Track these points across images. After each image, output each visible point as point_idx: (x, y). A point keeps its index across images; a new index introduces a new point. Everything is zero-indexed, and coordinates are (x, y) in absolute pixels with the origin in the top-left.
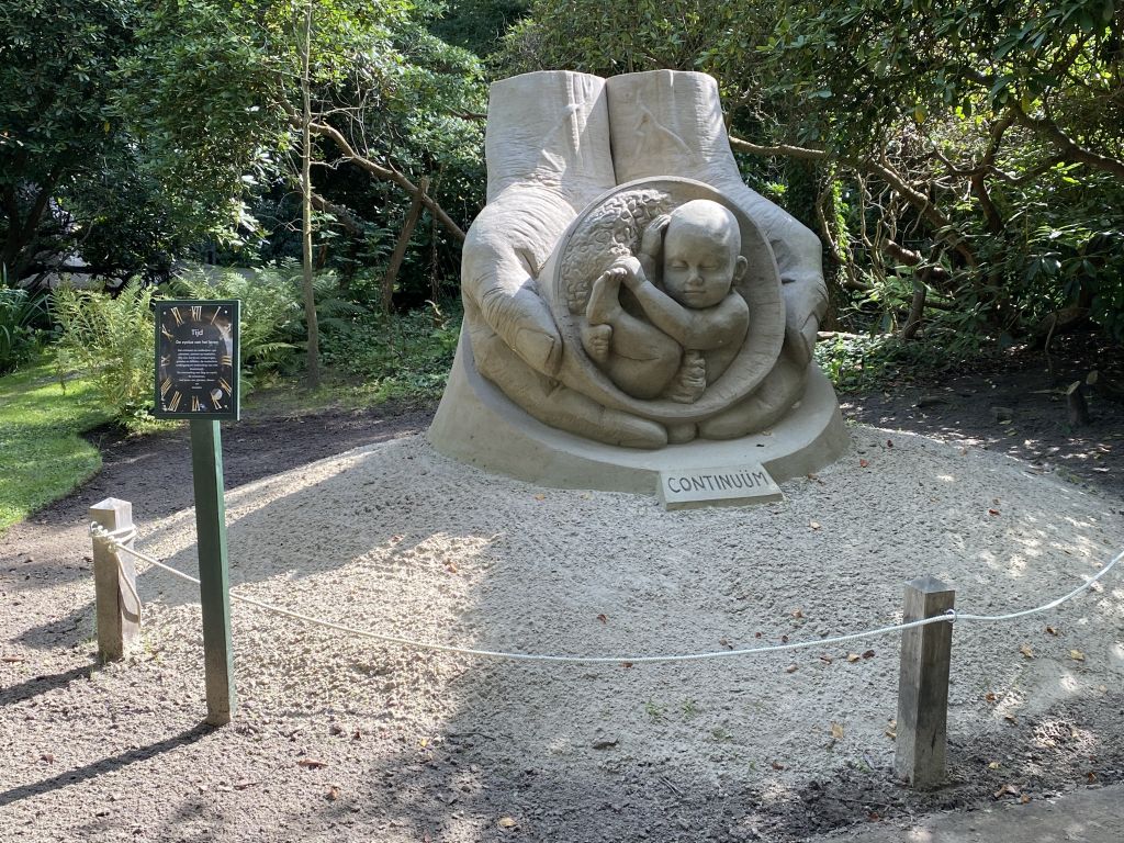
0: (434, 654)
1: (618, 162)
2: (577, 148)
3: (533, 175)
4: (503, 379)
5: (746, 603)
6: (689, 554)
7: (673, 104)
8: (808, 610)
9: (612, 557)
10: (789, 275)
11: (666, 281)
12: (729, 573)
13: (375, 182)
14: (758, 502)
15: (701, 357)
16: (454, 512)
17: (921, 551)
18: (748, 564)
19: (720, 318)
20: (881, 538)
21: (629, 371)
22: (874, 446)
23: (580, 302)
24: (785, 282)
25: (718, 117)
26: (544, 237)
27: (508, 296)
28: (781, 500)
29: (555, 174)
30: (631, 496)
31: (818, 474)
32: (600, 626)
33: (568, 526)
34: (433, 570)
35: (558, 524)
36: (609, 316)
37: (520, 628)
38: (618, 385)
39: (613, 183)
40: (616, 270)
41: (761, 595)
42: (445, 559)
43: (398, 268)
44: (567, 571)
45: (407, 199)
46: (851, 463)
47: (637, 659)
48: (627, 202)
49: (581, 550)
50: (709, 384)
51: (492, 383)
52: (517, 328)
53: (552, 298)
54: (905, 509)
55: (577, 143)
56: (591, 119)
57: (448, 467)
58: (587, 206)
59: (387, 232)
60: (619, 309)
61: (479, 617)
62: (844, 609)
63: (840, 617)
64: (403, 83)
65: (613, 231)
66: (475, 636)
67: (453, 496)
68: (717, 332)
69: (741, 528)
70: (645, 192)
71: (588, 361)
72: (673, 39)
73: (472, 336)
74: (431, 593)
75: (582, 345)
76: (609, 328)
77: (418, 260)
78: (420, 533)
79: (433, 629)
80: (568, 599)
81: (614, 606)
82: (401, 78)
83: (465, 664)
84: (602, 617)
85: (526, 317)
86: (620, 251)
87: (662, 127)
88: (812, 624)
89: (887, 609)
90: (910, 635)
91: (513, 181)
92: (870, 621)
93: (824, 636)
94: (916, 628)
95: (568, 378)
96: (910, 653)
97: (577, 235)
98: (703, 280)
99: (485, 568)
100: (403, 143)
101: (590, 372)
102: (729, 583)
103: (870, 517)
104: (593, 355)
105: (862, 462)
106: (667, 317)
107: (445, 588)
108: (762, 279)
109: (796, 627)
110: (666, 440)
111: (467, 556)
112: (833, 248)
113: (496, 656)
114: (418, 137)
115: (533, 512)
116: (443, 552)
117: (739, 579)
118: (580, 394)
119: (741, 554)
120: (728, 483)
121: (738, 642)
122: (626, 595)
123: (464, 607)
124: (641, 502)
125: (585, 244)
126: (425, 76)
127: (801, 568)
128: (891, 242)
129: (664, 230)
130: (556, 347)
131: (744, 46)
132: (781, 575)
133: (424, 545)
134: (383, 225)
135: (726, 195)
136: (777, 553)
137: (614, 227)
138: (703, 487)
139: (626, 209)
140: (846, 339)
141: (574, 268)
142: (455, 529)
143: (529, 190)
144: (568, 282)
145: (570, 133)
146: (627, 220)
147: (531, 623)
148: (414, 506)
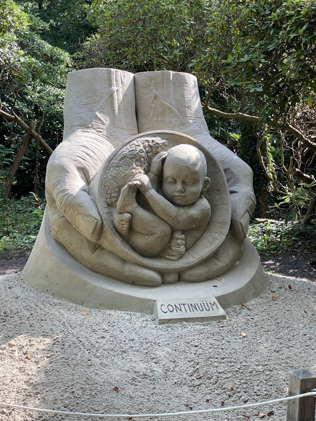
0: (13, 410)
1: (140, 120)
2: (116, 112)
3: (90, 126)
4: (66, 242)
5: (201, 381)
6: (170, 351)
7: (172, 90)
8: (237, 386)
9: (125, 352)
10: (234, 188)
11: (164, 189)
12: (192, 363)
13: (5, 122)
14: (213, 320)
15: (182, 234)
16: (32, 322)
17: (303, 352)
18: (204, 357)
19: (194, 212)
20: (281, 343)
21: (141, 241)
22: (281, 288)
23: (114, 200)
24: (232, 192)
25: (197, 99)
26: (95, 161)
27: (72, 195)
28: (226, 319)
29: (103, 126)
30: (139, 314)
31: (248, 304)
32: (115, 394)
33: (100, 332)
34: (17, 358)
35: (94, 331)
36: (130, 209)
37: (67, 395)
38: (134, 248)
39: (137, 132)
40: (135, 182)
41: (211, 377)
42: (25, 351)
43: (15, 172)
44: (97, 360)
45: (24, 132)
46: (267, 297)
47: (135, 415)
48: (143, 144)
49: (106, 347)
50: (187, 250)
51: (60, 245)
52: (76, 213)
53: (97, 196)
54: (296, 326)
55: (117, 109)
56: (125, 96)
57: (32, 294)
58: (120, 144)
59: (10, 151)
60: (136, 204)
61: (42, 388)
62: (258, 386)
63: (255, 391)
64: (23, 67)
65: (134, 160)
66: (39, 399)
67: (33, 312)
68: (192, 220)
69: (202, 335)
70: (153, 139)
71: (117, 234)
72: (176, 52)
73: (50, 217)
74: (14, 372)
75: (114, 225)
76: (129, 215)
77: (28, 167)
78: (10, 335)
79: (13, 395)
80: (96, 377)
81: (124, 382)
82: (21, 64)
83: (32, 416)
84: (116, 389)
85: (82, 207)
86: (138, 171)
87: (165, 103)
88: (240, 394)
89: (283, 386)
90: (292, 403)
91: (79, 129)
92: (272, 393)
93: (245, 402)
94: (295, 399)
95: (105, 243)
96: (292, 414)
97: (113, 161)
98: (185, 190)
99: (48, 357)
100: (23, 100)
101: (118, 240)
102: (193, 369)
103: (275, 331)
104: (120, 231)
105: (273, 297)
106: (163, 210)
107: (23, 369)
108: (218, 190)
109: (230, 396)
110: (161, 282)
111: (38, 349)
112: (265, 171)
113: (50, 412)
114: (31, 97)
115: (79, 323)
116: (23, 347)
117: (198, 367)
118: (111, 253)
119: (200, 351)
120: (196, 308)
121: (195, 405)
122: (132, 375)
123: (33, 381)
124: (144, 319)
125: (117, 166)
126: (36, 63)
127: (235, 361)
128: (297, 170)
129: (164, 160)
130: (98, 225)
131: (215, 58)
132: (223, 364)
133: (12, 342)
134: (9, 146)
135: (199, 142)
136: (221, 351)
137: (135, 157)
138: (181, 310)
139: (142, 148)
140: (272, 223)
141: (110, 180)
142: (32, 332)
143: (87, 134)
144: (107, 188)
145: (112, 103)
146: (142, 154)
147: (73, 392)
148: (9, 318)
